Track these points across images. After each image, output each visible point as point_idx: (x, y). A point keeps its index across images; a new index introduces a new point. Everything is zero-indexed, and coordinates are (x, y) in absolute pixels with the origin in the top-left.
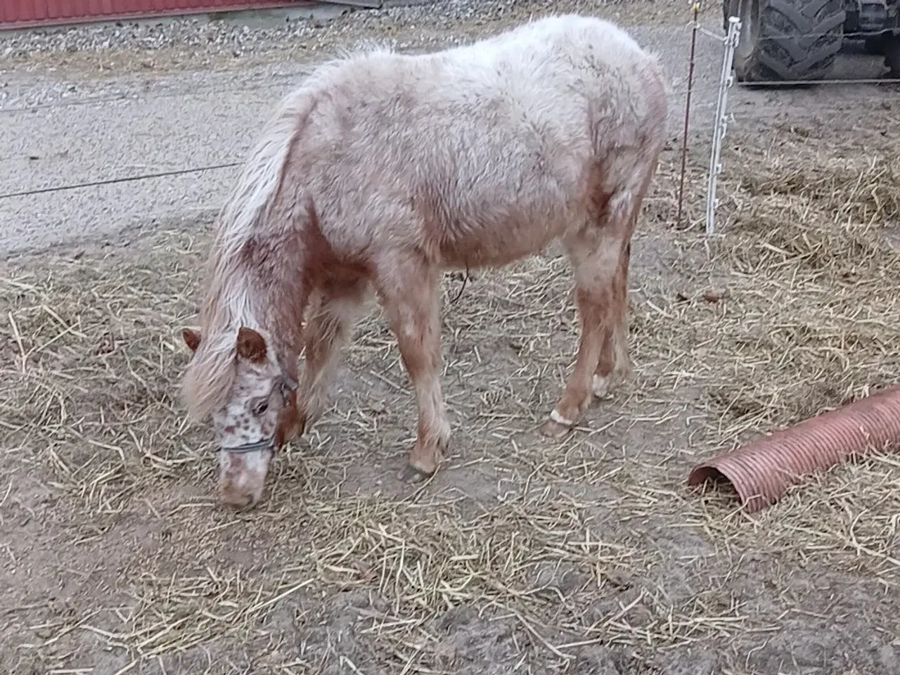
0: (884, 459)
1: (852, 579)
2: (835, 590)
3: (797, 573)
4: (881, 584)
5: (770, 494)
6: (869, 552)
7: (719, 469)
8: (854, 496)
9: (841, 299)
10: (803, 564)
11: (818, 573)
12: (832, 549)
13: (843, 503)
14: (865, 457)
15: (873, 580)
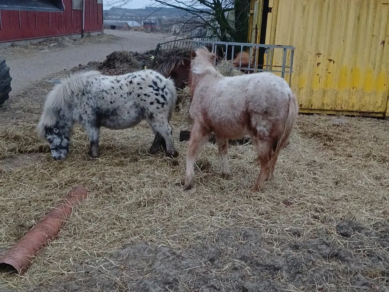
0: (54, 242)
1: (71, 283)
2: (66, 288)
3: (51, 288)
4: (80, 281)
5: (26, 266)
6: (69, 273)
7: (6, 263)
8: (54, 257)
9: (2, 193)
10: (51, 285)
11: (58, 285)
12: (57, 276)
13: (52, 261)
14: (49, 243)
15: (77, 280)
